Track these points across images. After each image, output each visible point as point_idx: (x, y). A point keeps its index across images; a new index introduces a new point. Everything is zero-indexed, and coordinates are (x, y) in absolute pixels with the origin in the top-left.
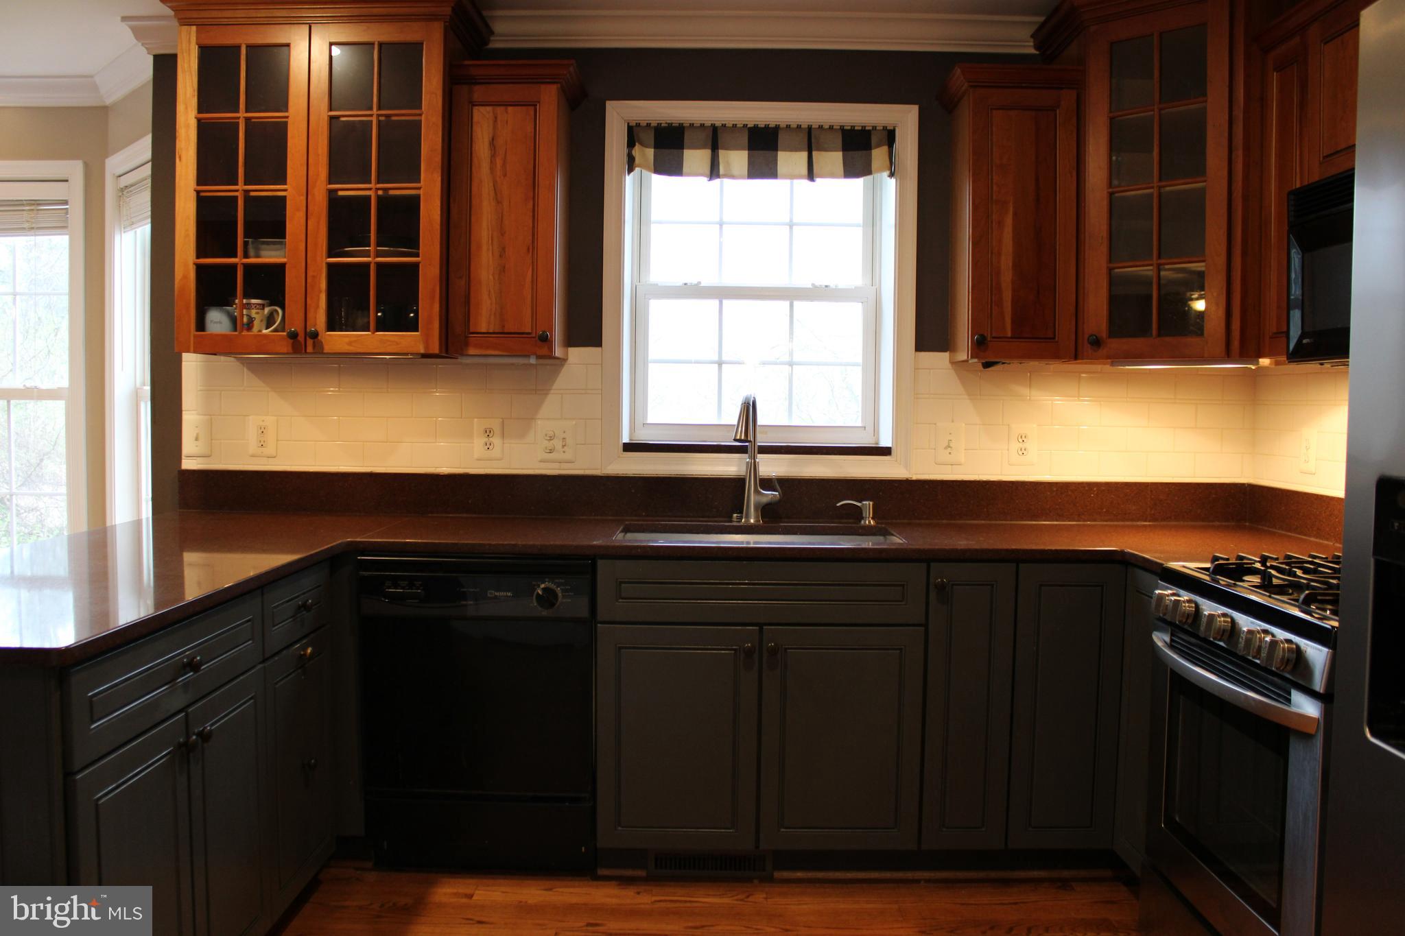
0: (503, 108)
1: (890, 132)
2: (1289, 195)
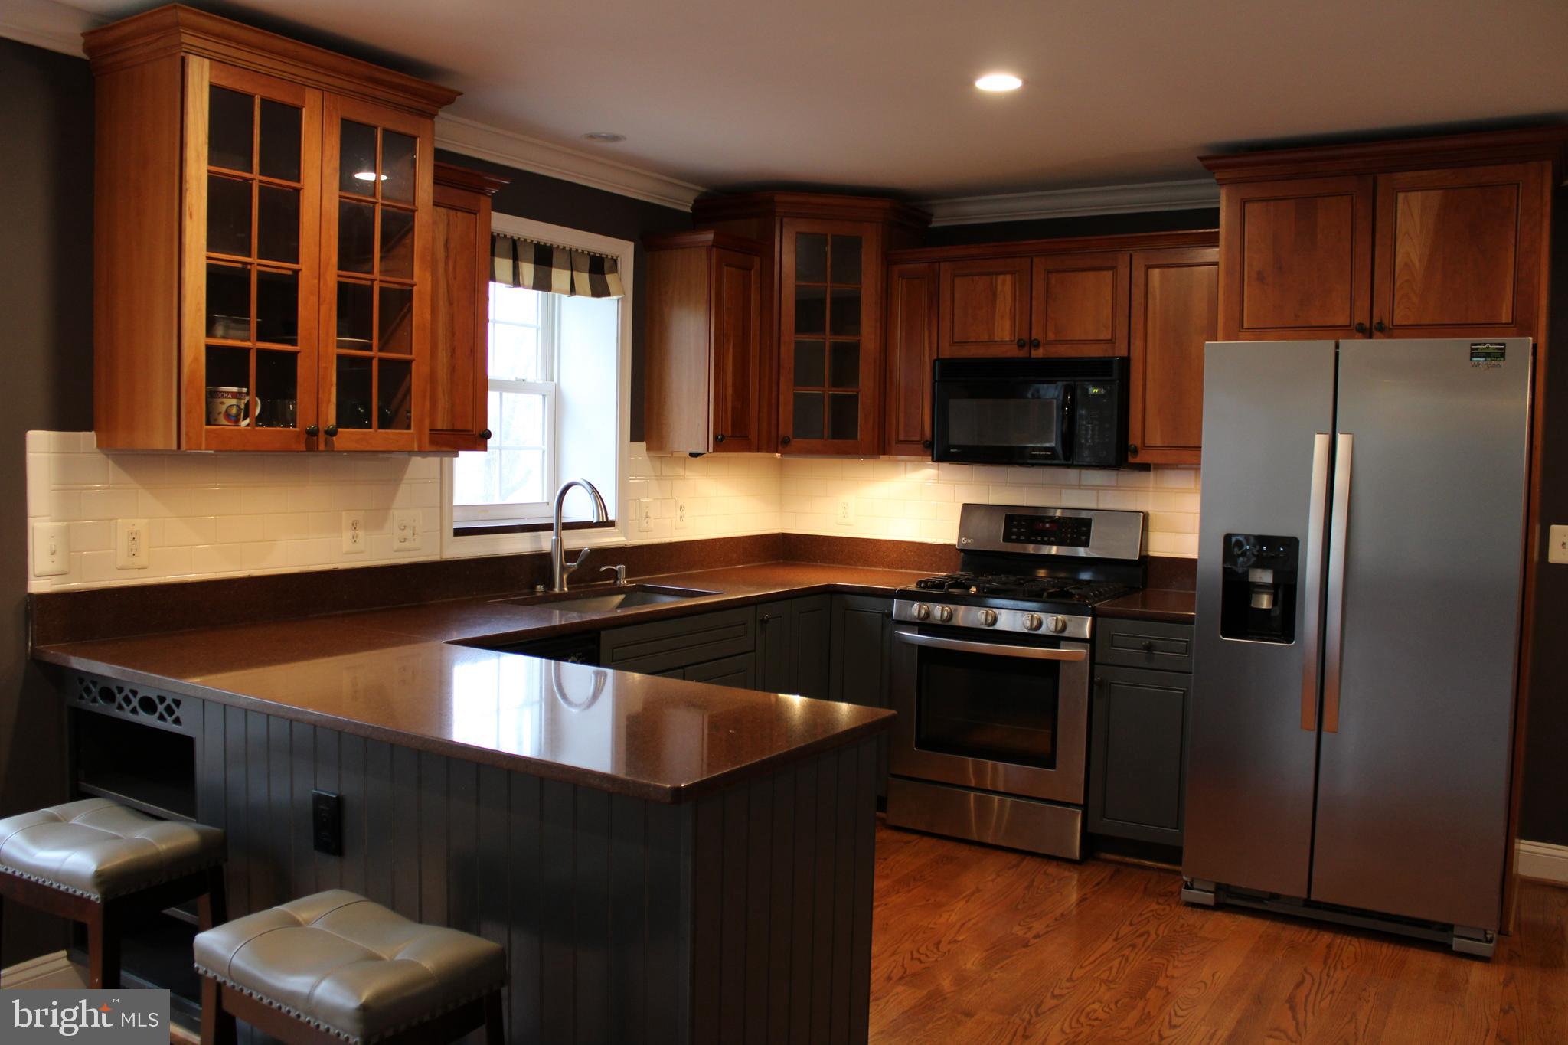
0: (454, 211)
1: (615, 261)
2: (934, 361)
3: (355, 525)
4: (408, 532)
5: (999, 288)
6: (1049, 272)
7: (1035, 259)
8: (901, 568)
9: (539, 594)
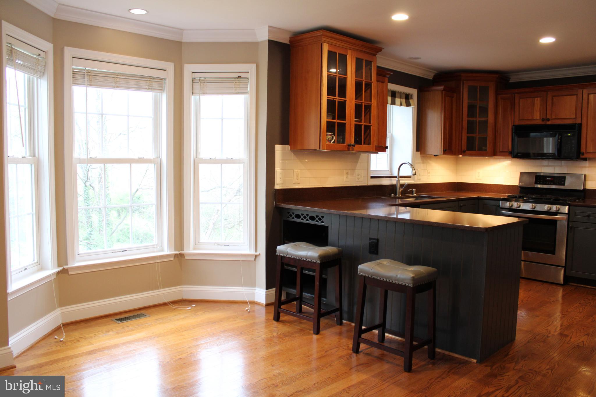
0: (380, 82)
1: (412, 95)
2: (513, 126)
3: (347, 174)
4: (360, 177)
5: (536, 102)
6: (553, 96)
7: (548, 92)
8: (498, 193)
9: (392, 197)
